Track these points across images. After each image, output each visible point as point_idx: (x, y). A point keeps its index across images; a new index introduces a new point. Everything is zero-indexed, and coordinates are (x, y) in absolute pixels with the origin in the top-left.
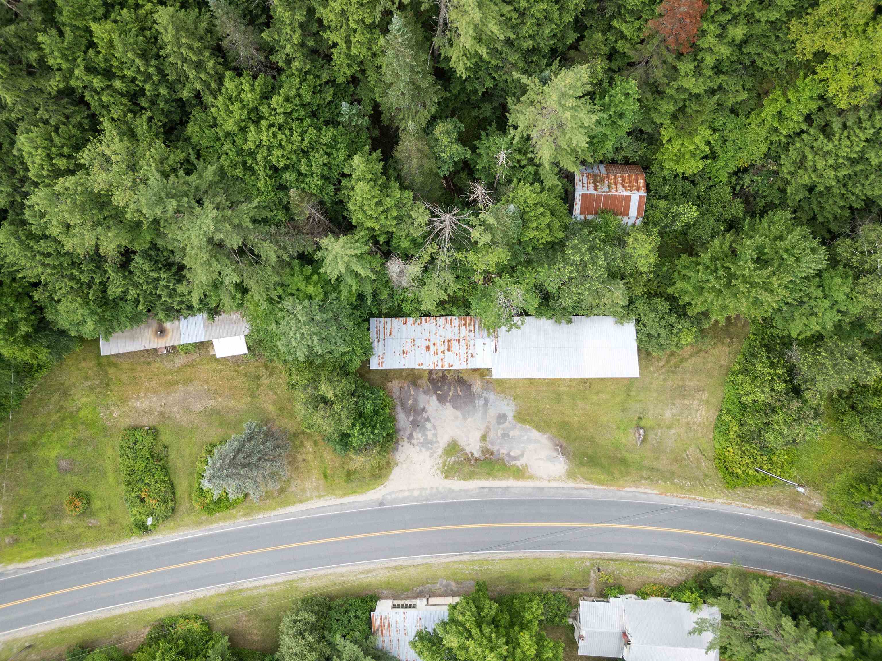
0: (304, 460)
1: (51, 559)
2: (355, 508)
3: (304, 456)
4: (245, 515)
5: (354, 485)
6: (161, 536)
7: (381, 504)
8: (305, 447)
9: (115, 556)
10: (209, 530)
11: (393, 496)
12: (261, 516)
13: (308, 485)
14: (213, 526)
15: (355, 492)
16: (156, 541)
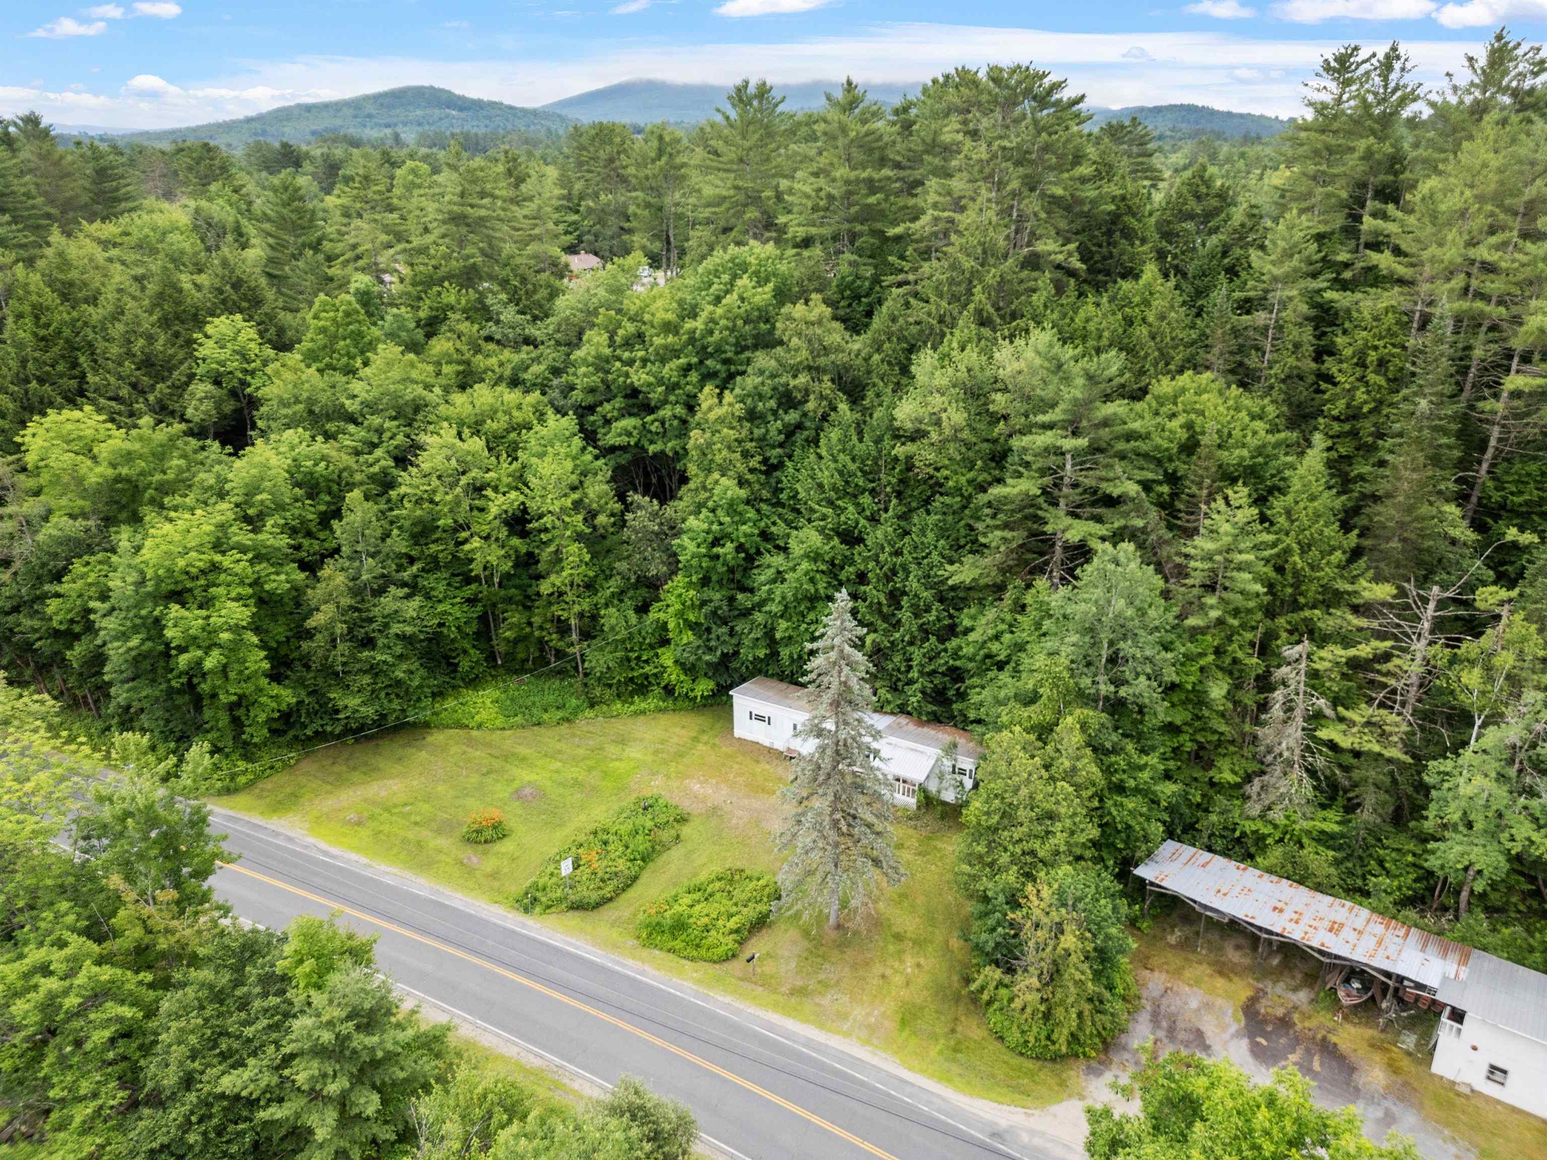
0: (883, 976)
1: (364, 860)
2: (929, 1103)
3: (888, 972)
4: (700, 982)
5: (955, 1069)
6: (538, 926)
7: (994, 1135)
8: (901, 961)
9: (446, 907)
10: (618, 963)
11: (1037, 1141)
12: (728, 999)
13: (858, 1012)
14: (630, 962)
15: (949, 1081)
16: (524, 926)
